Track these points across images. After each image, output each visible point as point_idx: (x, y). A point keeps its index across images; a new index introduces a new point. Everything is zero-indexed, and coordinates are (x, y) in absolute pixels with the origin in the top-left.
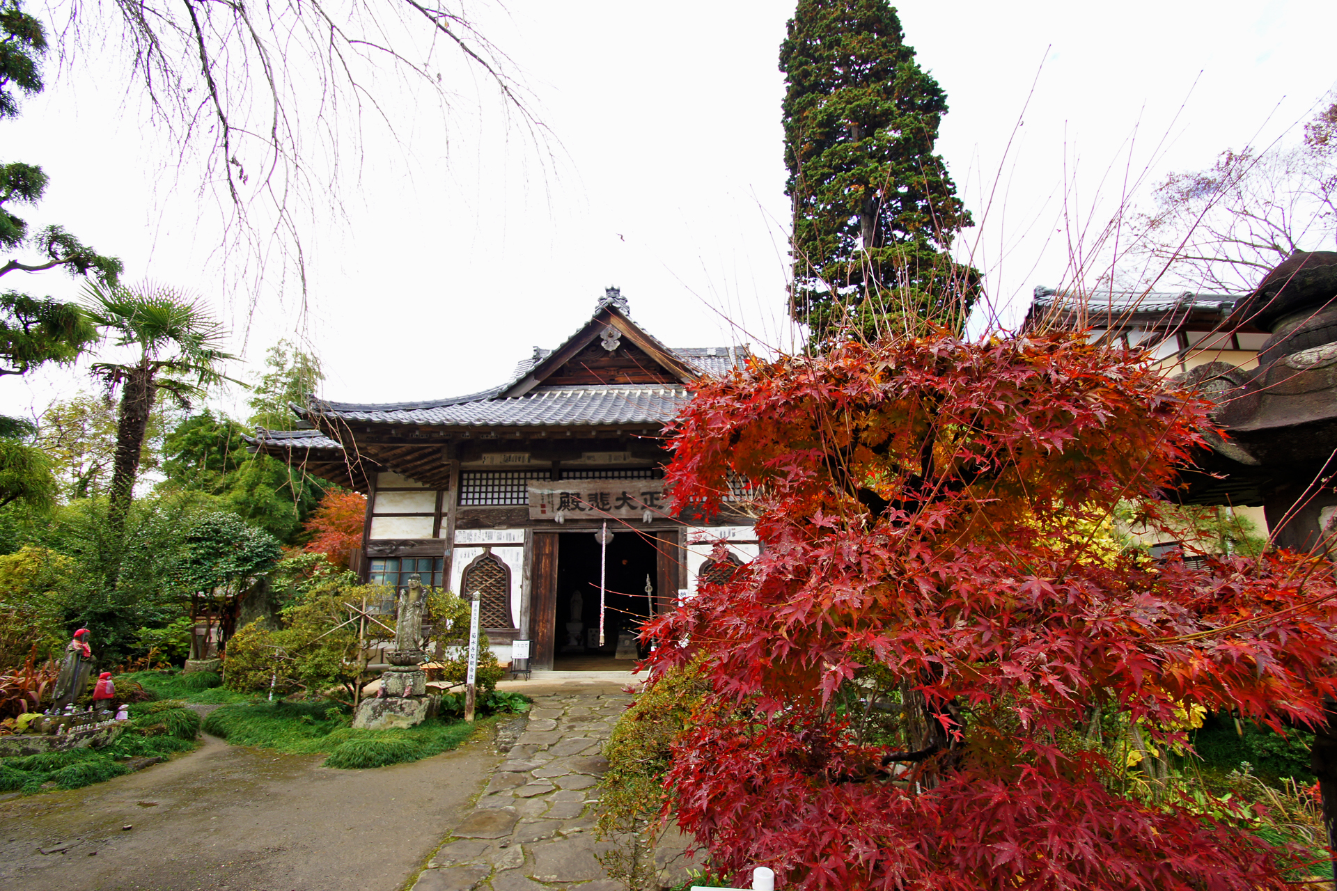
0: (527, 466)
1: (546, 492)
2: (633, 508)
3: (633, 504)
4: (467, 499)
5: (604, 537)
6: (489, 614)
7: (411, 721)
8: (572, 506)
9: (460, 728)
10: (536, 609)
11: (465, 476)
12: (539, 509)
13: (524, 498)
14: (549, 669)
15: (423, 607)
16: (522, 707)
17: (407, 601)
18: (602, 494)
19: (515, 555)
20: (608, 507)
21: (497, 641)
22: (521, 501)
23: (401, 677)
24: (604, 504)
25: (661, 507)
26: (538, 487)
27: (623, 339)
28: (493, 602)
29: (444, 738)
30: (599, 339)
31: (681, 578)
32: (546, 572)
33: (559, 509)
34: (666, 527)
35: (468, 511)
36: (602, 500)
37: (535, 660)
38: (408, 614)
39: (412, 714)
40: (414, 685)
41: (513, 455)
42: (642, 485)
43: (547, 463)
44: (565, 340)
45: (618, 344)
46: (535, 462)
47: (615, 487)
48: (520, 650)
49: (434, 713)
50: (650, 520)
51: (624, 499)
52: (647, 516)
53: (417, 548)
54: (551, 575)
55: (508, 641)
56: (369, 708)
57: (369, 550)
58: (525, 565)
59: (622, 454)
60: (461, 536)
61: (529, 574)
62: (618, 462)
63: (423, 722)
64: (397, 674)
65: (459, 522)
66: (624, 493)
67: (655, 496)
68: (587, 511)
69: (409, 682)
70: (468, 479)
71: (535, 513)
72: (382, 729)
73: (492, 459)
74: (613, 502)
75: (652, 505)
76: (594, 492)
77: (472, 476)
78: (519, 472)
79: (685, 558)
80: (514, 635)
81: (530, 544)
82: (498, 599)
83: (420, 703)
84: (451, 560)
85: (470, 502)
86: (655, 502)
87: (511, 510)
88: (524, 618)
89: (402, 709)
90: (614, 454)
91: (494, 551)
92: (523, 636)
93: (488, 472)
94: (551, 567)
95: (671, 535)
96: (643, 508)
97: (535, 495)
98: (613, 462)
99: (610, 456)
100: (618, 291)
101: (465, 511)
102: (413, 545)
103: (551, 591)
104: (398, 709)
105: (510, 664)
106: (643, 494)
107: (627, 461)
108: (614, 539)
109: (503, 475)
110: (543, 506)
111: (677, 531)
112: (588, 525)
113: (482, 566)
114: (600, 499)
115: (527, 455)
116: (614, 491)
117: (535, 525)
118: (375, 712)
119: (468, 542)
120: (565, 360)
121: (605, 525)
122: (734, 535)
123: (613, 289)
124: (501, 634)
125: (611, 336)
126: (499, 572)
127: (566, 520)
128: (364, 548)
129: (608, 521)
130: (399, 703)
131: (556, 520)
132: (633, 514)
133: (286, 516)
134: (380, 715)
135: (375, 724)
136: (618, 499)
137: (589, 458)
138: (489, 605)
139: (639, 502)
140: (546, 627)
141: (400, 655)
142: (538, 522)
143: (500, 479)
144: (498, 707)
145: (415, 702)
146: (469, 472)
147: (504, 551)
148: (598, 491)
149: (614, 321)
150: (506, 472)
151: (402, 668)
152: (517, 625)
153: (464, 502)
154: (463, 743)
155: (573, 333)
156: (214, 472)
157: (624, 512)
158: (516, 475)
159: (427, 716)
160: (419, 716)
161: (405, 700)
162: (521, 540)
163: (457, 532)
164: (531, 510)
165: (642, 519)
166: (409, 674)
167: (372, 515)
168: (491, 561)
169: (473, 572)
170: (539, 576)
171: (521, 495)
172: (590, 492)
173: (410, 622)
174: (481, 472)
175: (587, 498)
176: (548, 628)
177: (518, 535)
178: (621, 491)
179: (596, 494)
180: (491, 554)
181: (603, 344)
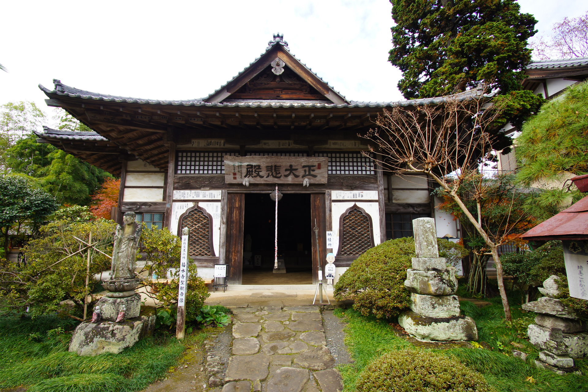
0: (222, 148)
1: (237, 164)
2: (297, 176)
3: (297, 173)
4: (181, 170)
5: (276, 195)
6: (198, 247)
7: (123, 345)
8: (254, 174)
9: (170, 349)
10: (230, 244)
11: (180, 154)
12: (232, 176)
13: (221, 170)
14: (239, 284)
15: (138, 240)
16: (225, 320)
17: (122, 235)
18: (275, 166)
19: (215, 208)
20: (279, 175)
21: (204, 265)
22: (219, 172)
23: (114, 303)
24: (277, 174)
25: (315, 176)
26: (231, 161)
27: (286, 67)
28: (201, 239)
29: (152, 367)
30: (270, 67)
31: (327, 224)
32: (236, 219)
33: (245, 177)
34: (317, 190)
35: (182, 177)
36: (275, 171)
37: (230, 277)
38: (123, 246)
39: (123, 339)
40: (128, 309)
41: (213, 141)
42: (304, 160)
43: (237, 147)
44: (248, 66)
45: (283, 70)
46: (228, 146)
47: (285, 161)
48: (220, 271)
49: (149, 331)
50: (308, 185)
51: (291, 170)
52: (306, 182)
53: (153, 207)
54: (240, 222)
55: (211, 265)
56: (82, 333)
57: (123, 208)
58: (222, 214)
59: (287, 141)
60: (178, 194)
61: (225, 220)
62: (285, 147)
63: (136, 343)
64: (111, 300)
65: (176, 185)
66: (291, 166)
67: (312, 168)
68: (265, 178)
69: (123, 308)
70: (182, 157)
71: (229, 179)
72: (94, 354)
73: (199, 143)
74: (283, 172)
75: (310, 175)
76: (270, 165)
77: (185, 154)
78: (217, 152)
79: (330, 211)
80: (215, 262)
81: (226, 201)
82: (204, 237)
83: (132, 327)
84: (171, 211)
85: (184, 172)
86: (312, 173)
87: (212, 177)
88: (222, 250)
89: (113, 334)
90: (282, 142)
91: (201, 205)
92: (222, 262)
93: (196, 152)
94: (239, 216)
95: (321, 196)
96: (304, 176)
97: (229, 166)
98: (281, 147)
99: (279, 143)
100: (282, 37)
101: (180, 178)
102: (150, 206)
103: (240, 232)
104: (109, 335)
105: (213, 281)
106: (304, 167)
107: (291, 147)
108: (283, 197)
109: (206, 154)
110: (235, 174)
111: (324, 193)
112: (265, 188)
113: (193, 215)
114: (274, 170)
115: (222, 141)
116: (284, 164)
117: (229, 188)
118: (86, 338)
119: (182, 199)
120: (247, 80)
121: (277, 188)
122: (362, 196)
123: (278, 36)
124: (206, 260)
125: (278, 65)
126: (205, 219)
127: (250, 184)
128: (120, 207)
129: (280, 185)
130: (111, 329)
131: (244, 183)
132: (297, 181)
133: (80, 191)
134: (92, 341)
135: (86, 350)
136: (286, 170)
137: (265, 144)
138: (197, 241)
139: (301, 172)
140: (236, 256)
141: (114, 283)
142: (231, 185)
143: (204, 157)
144: (206, 322)
145: (127, 327)
146: (183, 152)
147: (207, 205)
148: (273, 164)
149: (280, 55)
150: (209, 152)
151: (116, 294)
152: (217, 254)
153: (179, 172)
154: (171, 370)
155: (253, 61)
156: (37, 166)
157: (290, 180)
158: (215, 154)
159: (140, 337)
160: (132, 337)
161: (117, 326)
162: (219, 198)
163: (175, 191)
164: (226, 177)
165: (302, 184)
166: (123, 300)
167: (124, 187)
168: (199, 211)
169: (186, 218)
170: (232, 222)
171: (219, 168)
172: (267, 165)
173: (125, 254)
174: (191, 152)
175: (265, 169)
176: (238, 257)
177: (217, 194)
178: (289, 164)
179: (272, 166)
180: (198, 207)
181: (273, 70)
